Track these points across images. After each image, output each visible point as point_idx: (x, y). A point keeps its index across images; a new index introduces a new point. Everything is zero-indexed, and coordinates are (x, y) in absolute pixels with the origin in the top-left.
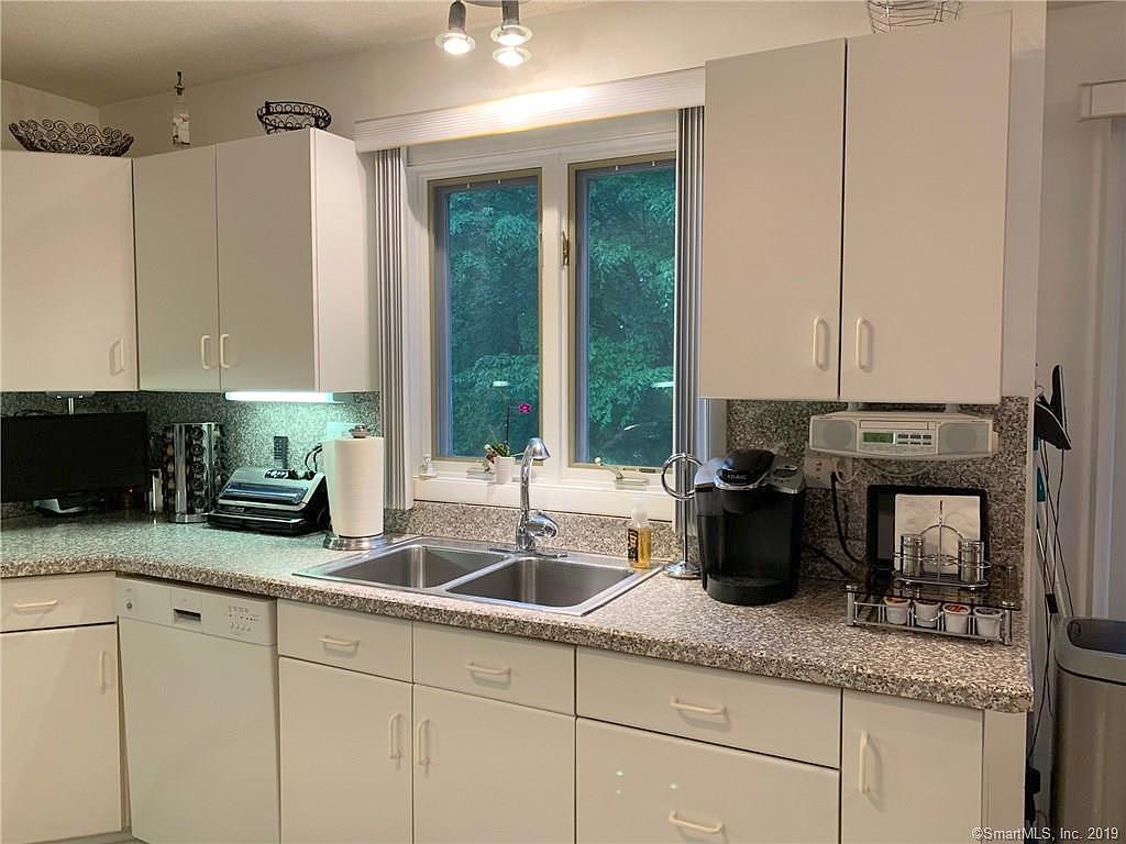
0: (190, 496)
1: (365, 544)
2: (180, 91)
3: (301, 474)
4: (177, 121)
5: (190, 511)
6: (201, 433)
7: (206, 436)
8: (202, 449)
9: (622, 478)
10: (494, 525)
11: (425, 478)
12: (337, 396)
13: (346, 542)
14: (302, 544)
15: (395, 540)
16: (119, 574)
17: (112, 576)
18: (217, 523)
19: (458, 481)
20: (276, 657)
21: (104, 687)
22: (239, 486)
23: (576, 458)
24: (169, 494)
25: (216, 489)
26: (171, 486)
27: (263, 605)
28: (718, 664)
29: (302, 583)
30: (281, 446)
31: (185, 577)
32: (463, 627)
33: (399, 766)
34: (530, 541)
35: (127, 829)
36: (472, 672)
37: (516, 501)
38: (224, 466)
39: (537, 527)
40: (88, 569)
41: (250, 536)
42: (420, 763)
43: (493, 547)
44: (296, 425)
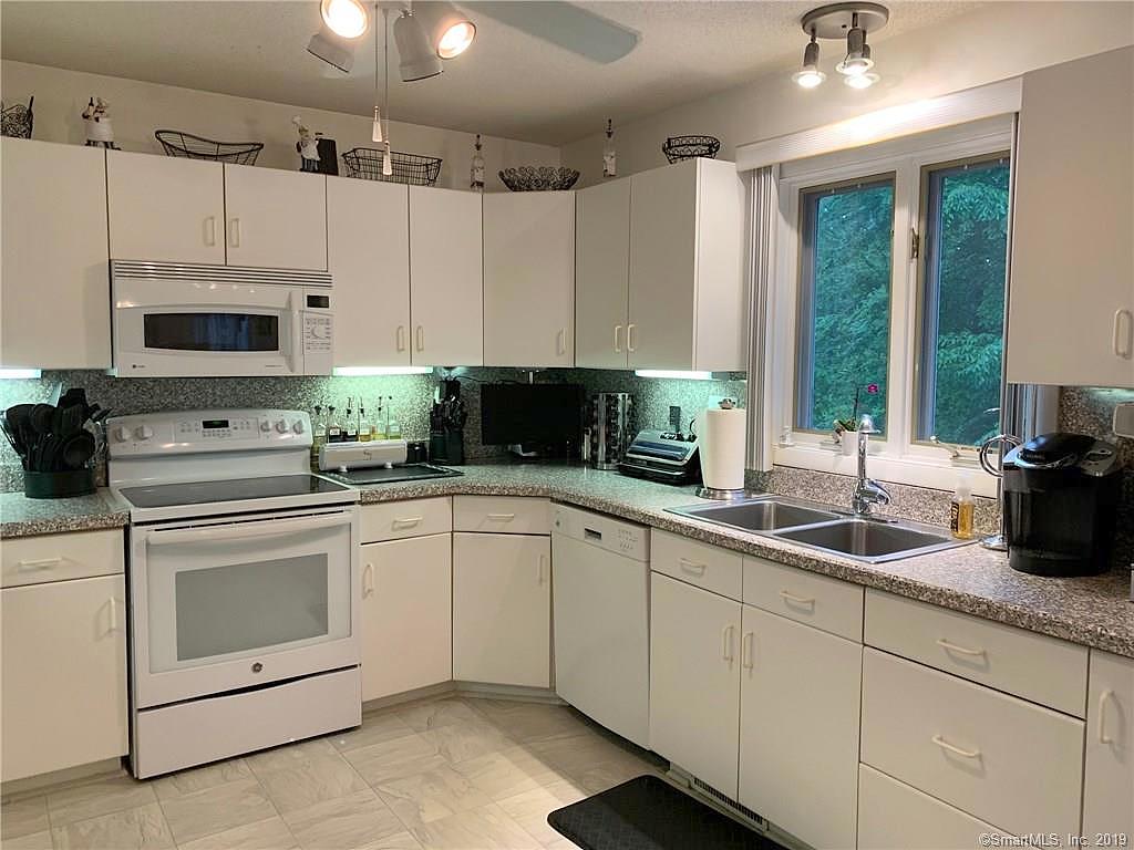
0: (609, 450)
1: (728, 496)
2: (609, 135)
3: (686, 437)
4: (607, 159)
5: (608, 461)
6: (617, 401)
7: (620, 404)
8: (617, 414)
9: (958, 455)
10: (839, 491)
11: (784, 446)
12: (715, 375)
13: (712, 493)
14: (681, 492)
15: (754, 496)
16: (553, 500)
17: (548, 501)
18: (626, 471)
19: (812, 452)
20: (649, 571)
21: (541, 580)
22: (641, 444)
23: (919, 436)
24: (595, 447)
25: (626, 445)
26: (595, 440)
27: (642, 530)
28: (977, 612)
29: (667, 516)
30: (675, 413)
31: (592, 506)
32: (778, 562)
33: (731, 667)
34: (865, 506)
35: (553, 688)
36: (786, 598)
37: (855, 472)
38: (633, 428)
39: (872, 494)
40: (532, 495)
41: (645, 483)
42: (745, 667)
43: (836, 509)
44: (686, 398)
